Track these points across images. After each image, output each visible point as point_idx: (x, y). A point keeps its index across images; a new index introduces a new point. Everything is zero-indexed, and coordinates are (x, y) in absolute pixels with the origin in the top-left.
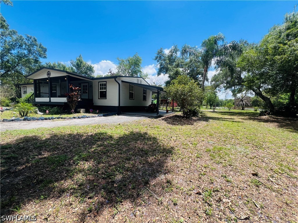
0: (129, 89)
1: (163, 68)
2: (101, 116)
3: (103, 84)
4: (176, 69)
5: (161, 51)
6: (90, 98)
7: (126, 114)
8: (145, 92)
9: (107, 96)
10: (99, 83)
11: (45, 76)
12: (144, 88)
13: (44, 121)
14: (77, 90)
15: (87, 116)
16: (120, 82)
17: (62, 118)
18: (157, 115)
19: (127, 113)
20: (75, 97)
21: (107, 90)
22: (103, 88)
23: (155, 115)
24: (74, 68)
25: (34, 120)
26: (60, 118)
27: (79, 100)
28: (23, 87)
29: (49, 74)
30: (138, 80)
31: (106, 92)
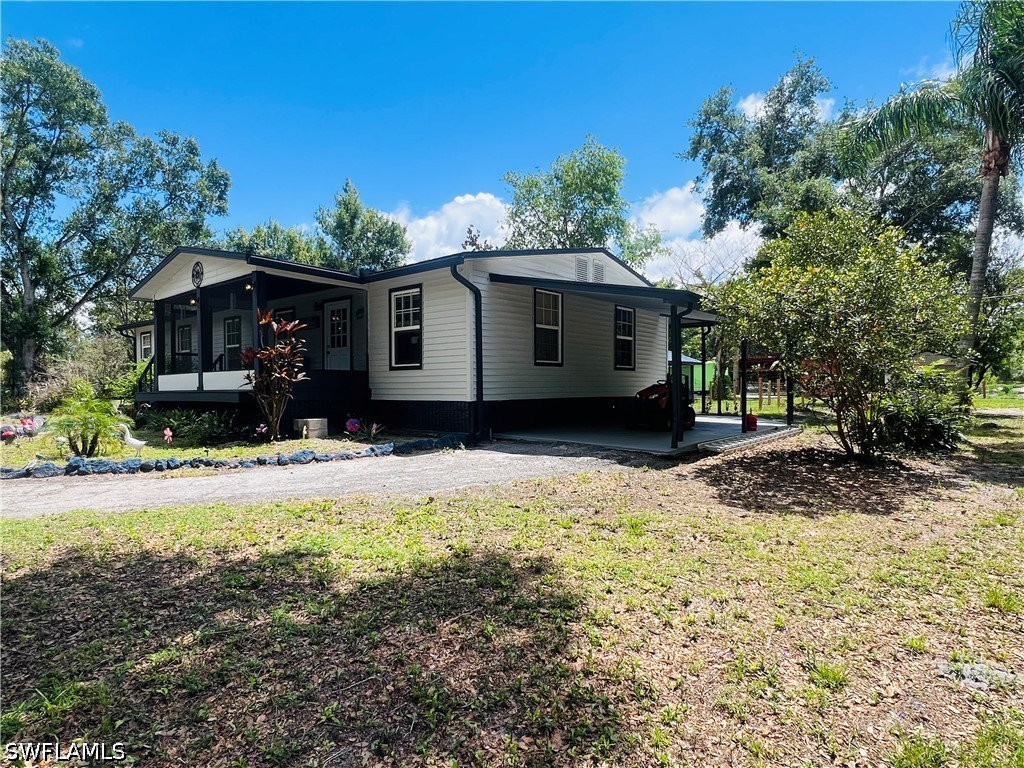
0: (531, 312)
1: (734, 189)
2: (383, 454)
3: (407, 298)
4: (802, 187)
5: (723, 105)
6: (355, 369)
7: (515, 442)
8: (625, 323)
9: (425, 355)
10: (393, 294)
11: (186, 285)
12: (617, 303)
13: (136, 474)
14: (293, 333)
15: (317, 455)
16: (482, 284)
17: (208, 464)
18: (674, 445)
19: (518, 437)
20: (280, 368)
21: (424, 324)
22: (407, 317)
23: (663, 447)
24: (329, 240)
25: (99, 473)
26: (201, 461)
27: (300, 376)
28: (142, 334)
29: (197, 274)
30: (582, 265)
31: (419, 334)
